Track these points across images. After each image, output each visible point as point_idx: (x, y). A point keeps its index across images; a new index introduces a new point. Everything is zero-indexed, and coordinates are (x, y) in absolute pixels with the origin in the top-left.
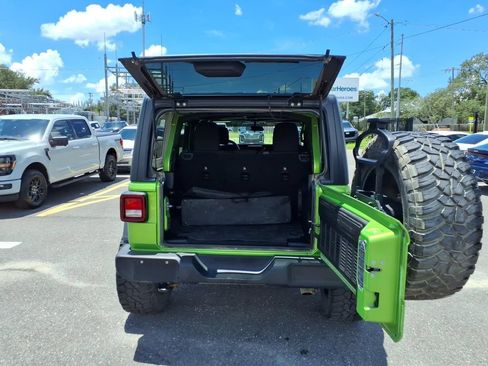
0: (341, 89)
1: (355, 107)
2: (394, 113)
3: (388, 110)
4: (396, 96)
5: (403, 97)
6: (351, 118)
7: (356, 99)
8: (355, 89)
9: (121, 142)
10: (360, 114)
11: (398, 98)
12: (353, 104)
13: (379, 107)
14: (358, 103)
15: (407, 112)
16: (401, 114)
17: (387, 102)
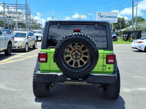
0: (110, 17)
1: (116, 25)
2: (133, 28)
3: (131, 27)
4: (135, 20)
5: (138, 21)
6: (114, 30)
7: (116, 22)
8: (116, 17)
9: (14, 38)
10: (118, 28)
11: (136, 21)
12: (115, 24)
13: (127, 25)
14: (117, 23)
15: (140, 28)
16: (137, 29)
17: (130, 23)
